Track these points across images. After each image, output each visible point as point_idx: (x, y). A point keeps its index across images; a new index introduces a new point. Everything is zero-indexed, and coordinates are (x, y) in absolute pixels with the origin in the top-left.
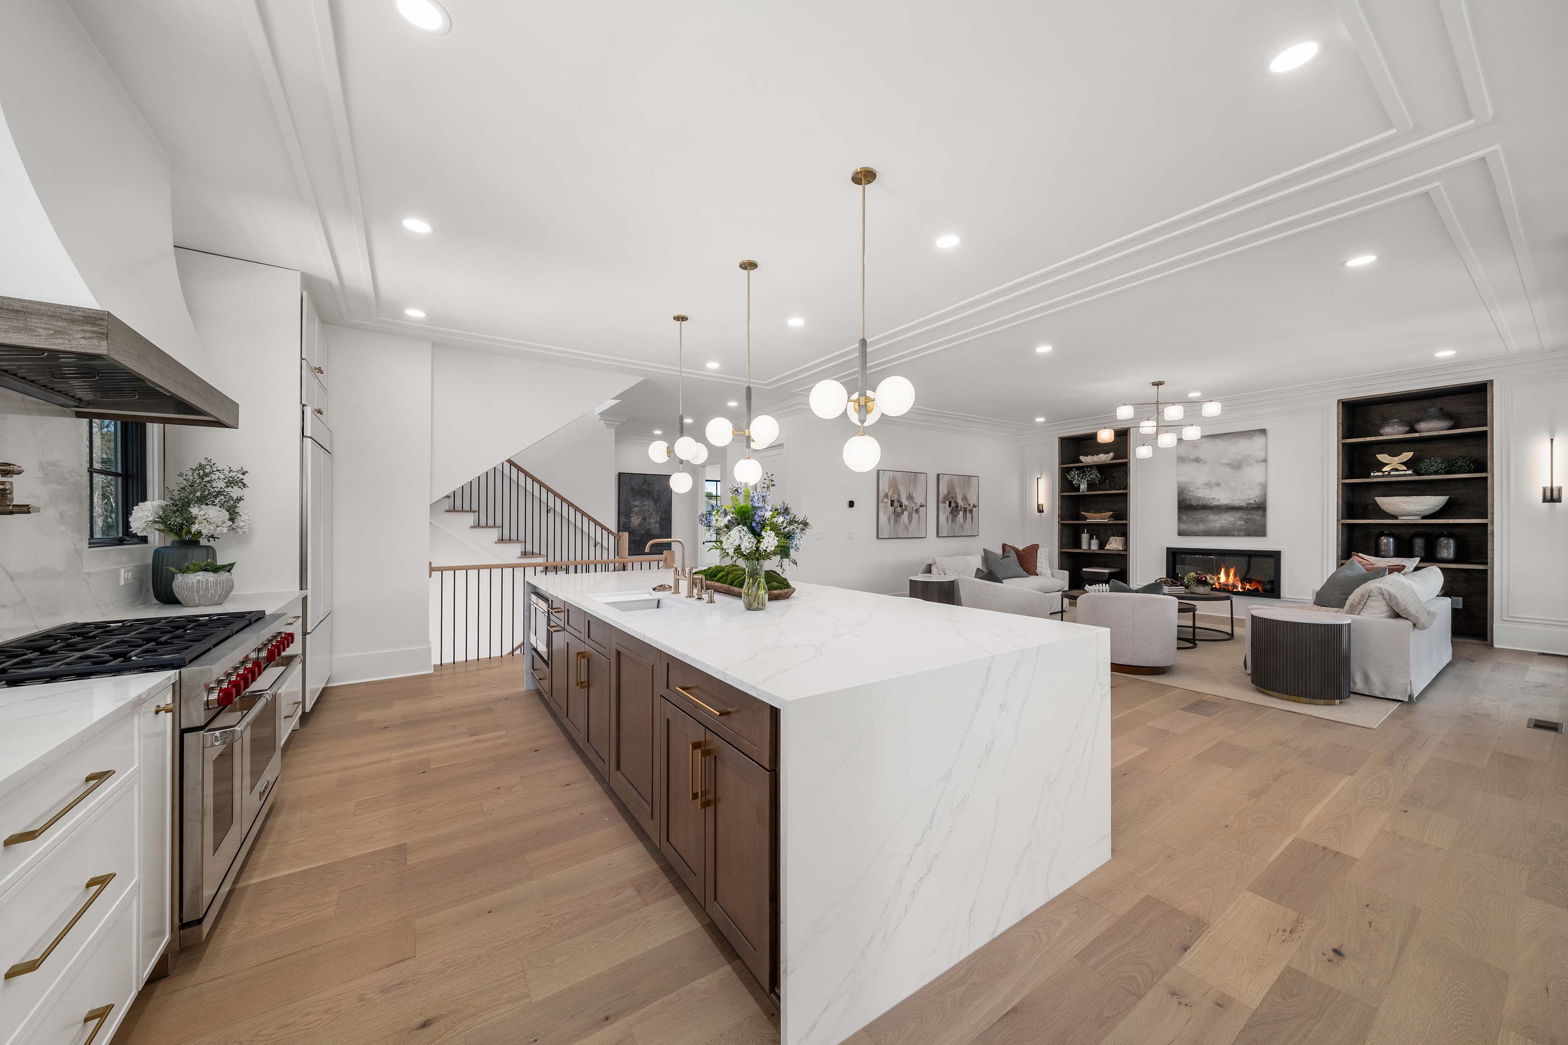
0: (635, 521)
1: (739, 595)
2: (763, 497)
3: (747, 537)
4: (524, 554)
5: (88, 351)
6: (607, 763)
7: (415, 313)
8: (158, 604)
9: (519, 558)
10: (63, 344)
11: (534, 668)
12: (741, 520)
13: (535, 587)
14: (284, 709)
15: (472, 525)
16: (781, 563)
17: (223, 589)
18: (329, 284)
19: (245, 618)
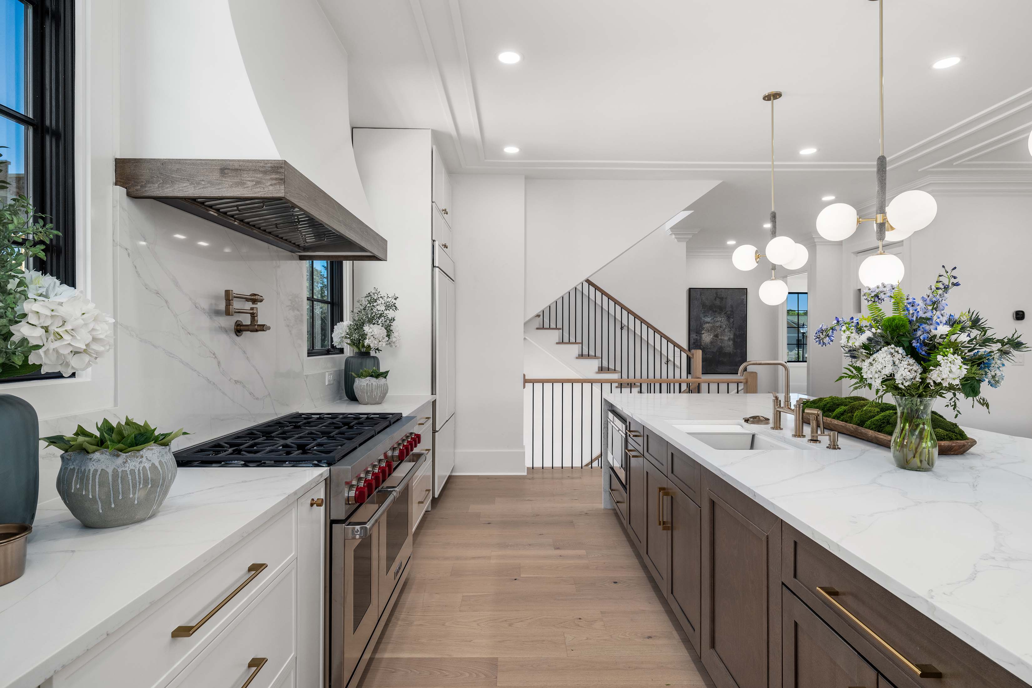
0: (707, 338)
1: (886, 445)
2: (934, 303)
3: (906, 363)
4: (601, 369)
5: (273, 196)
6: (697, 628)
7: (511, 150)
8: (347, 400)
9: (597, 373)
10: (260, 192)
11: (612, 488)
12: (892, 338)
13: (612, 405)
14: (416, 495)
15: (558, 342)
16: (954, 402)
17: (381, 391)
18: (450, 136)
19: (387, 420)
